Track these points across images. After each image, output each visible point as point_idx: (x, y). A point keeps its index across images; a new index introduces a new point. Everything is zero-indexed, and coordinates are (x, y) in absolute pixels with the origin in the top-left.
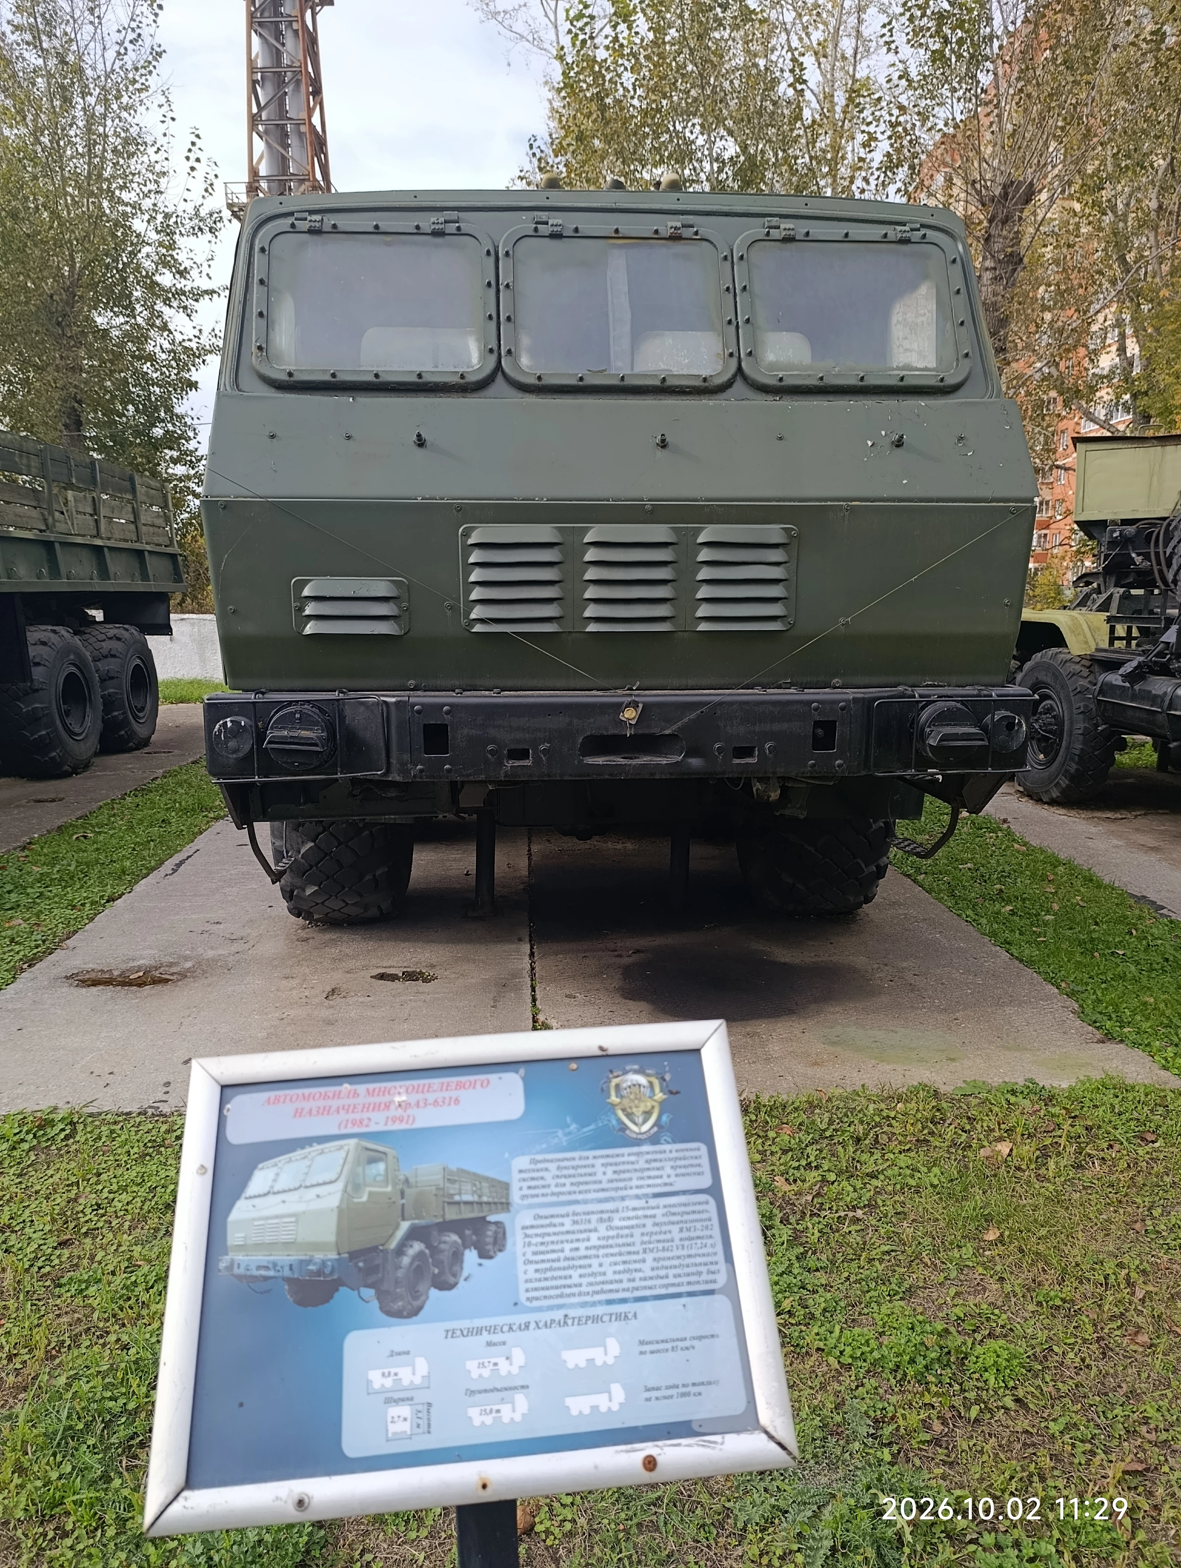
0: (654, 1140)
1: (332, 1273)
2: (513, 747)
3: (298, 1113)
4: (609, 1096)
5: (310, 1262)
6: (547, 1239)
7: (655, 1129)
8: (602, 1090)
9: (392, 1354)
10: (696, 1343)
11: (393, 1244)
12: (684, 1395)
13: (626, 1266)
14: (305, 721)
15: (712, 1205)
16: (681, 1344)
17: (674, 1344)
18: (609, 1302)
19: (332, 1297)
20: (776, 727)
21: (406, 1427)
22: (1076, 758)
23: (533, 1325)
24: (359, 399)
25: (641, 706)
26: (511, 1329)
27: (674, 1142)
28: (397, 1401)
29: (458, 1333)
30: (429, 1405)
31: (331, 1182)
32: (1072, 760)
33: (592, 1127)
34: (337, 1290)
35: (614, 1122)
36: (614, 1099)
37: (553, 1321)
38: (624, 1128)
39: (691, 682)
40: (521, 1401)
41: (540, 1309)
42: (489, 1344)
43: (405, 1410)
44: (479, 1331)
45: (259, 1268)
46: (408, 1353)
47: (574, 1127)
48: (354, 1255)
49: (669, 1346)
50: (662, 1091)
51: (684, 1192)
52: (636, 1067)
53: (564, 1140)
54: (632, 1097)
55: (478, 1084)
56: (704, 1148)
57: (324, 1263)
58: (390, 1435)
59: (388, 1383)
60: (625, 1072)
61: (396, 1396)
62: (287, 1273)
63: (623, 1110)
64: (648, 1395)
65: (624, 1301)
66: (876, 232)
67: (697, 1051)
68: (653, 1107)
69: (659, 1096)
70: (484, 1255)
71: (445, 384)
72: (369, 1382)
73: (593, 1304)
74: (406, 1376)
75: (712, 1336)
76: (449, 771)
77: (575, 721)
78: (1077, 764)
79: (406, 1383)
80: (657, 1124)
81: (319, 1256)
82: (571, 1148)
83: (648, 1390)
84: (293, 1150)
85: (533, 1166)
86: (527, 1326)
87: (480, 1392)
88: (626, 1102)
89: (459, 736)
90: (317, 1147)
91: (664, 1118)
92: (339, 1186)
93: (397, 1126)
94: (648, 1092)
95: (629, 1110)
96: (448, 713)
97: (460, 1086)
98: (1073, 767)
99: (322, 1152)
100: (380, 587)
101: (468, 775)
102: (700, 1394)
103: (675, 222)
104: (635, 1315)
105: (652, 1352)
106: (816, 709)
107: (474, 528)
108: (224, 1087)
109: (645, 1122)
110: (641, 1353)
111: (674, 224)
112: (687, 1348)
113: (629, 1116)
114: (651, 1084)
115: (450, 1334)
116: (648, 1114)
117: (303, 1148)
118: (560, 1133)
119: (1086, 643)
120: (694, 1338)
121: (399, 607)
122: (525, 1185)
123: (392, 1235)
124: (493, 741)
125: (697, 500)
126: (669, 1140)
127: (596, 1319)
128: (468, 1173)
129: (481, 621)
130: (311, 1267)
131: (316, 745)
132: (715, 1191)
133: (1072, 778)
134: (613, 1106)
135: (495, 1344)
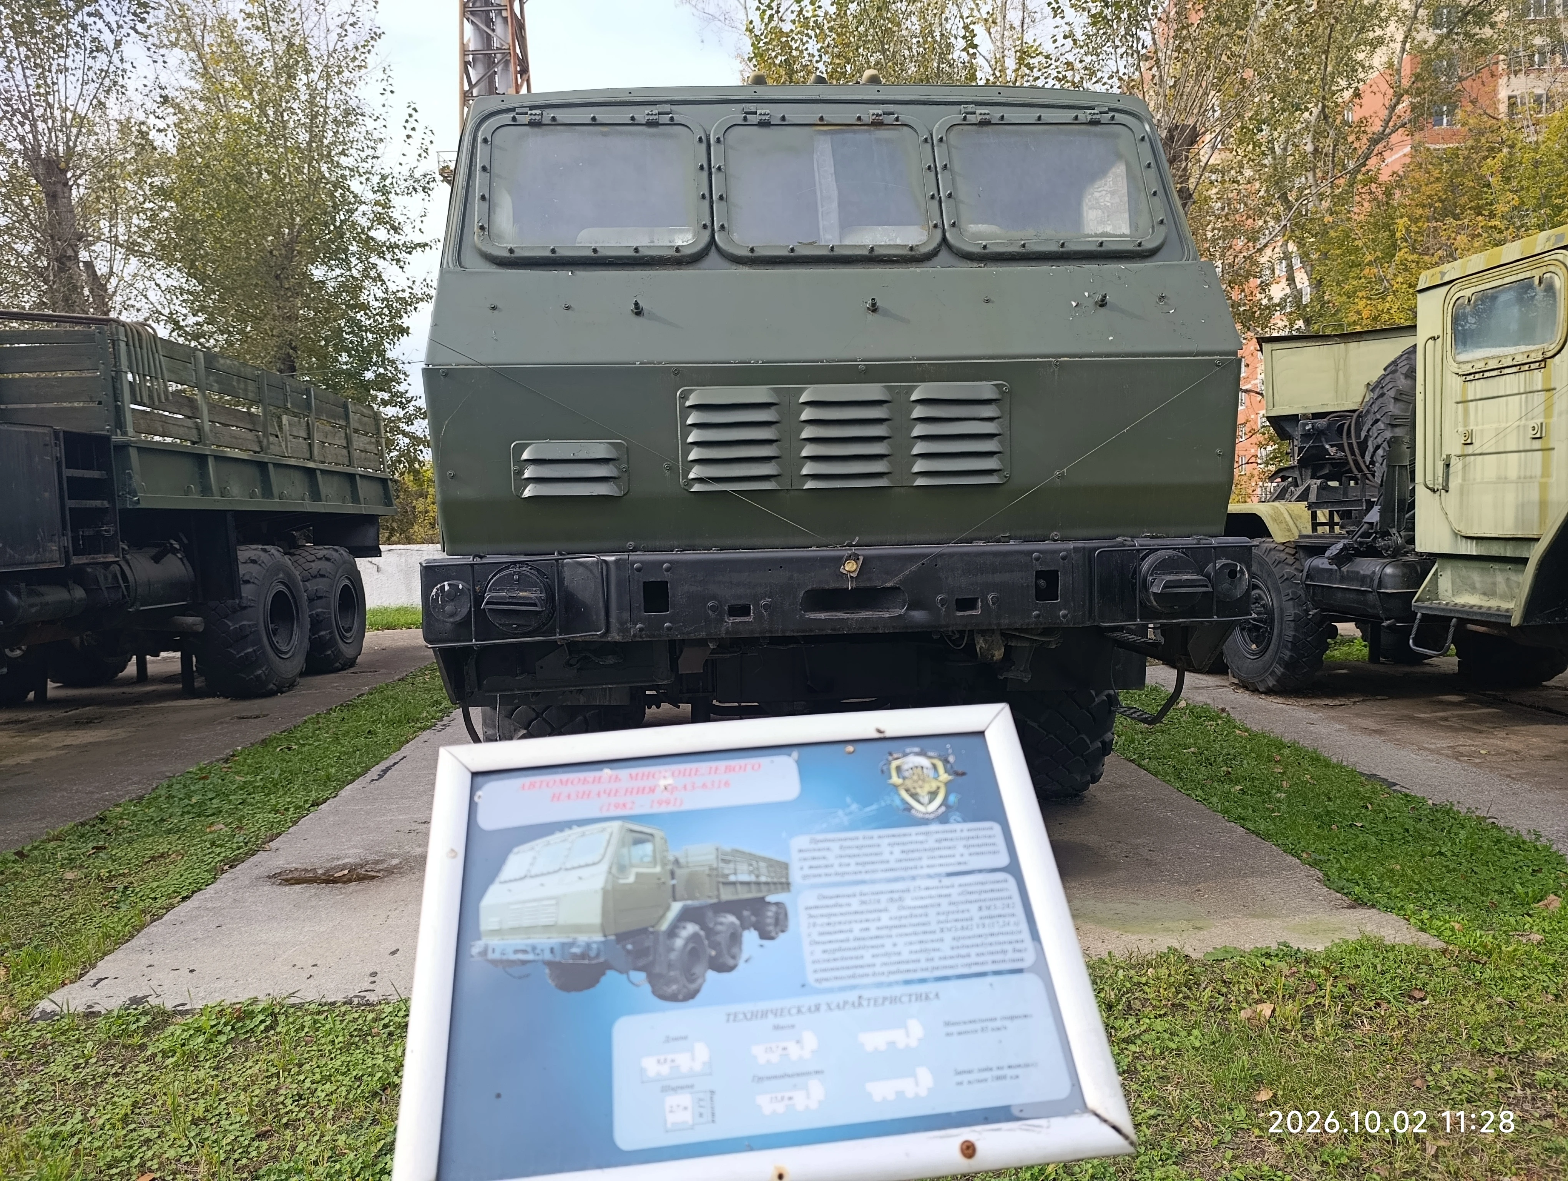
0: (943, 819)
1: (598, 955)
2: (733, 602)
3: (556, 797)
4: (890, 777)
5: (573, 944)
6: (833, 919)
7: (943, 809)
8: (882, 771)
9: (668, 1040)
10: (1007, 1023)
11: (664, 926)
12: (999, 1078)
13: (924, 946)
14: (523, 582)
15: (1012, 883)
16: (991, 1025)
17: (984, 1025)
18: (907, 982)
19: (597, 981)
20: (998, 578)
21: (686, 1117)
22: (1289, 645)
23: (823, 1007)
24: (578, 273)
25: (861, 558)
26: (799, 1011)
27: (965, 821)
28: (675, 1089)
29: (741, 1016)
30: (712, 1092)
31: (594, 864)
32: (1286, 647)
33: (874, 807)
34: (604, 974)
35: (897, 802)
36: (895, 779)
37: (846, 1003)
38: (909, 808)
39: (909, 538)
40: (816, 1089)
41: (831, 990)
42: (777, 1027)
43: (684, 1099)
44: (764, 1014)
45: (516, 952)
46: (685, 1038)
47: (854, 807)
48: (621, 938)
49: (978, 1026)
50: (946, 771)
51: (980, 871)
52: (917, 750)
53: (846, 820)
54: (915, 778)
55: (749, 767)
56: (997, 828)
57: (588, 945)
58: (669, 1126)
59: (665, 1070)
60: (905, 755)
61: (674, 1083)
62: (548, 956)
63: (907, 790)
64: (959, 1078)
65: (923, 981)
66: (1068, 116)
67: (982, 733)
68: (938, 788)
69: (944, 777)
70: (765, 935)
71: (661, 257)
72: (642, 1071)
73: (890, 984)
74: (684, 1062)
75: (1025, 1016)
76: (669, 629)
77: (796, 575)
78: (1291, 650)
79: (684, 1069)
80: (944, 803)
81: (583, 939)
82: (853, 827)
83: (959, 1073)
84: (552, 833)
85: (813, 846)
86: (818, 1008)
87: (769, 1078)
88: (909, 783)
89: (678, 594)
90: (577, 830)
91: (952, 799)
92: (604, 867)
93: (664, 809)
94: (931, 773)
95: (913, 791)
96: (668, 570)
97: (728, 769)
98: (1287, 654)
99: (583, 835)
100: (599, 449)
101: (689, 633)
102: (1017, 1077)
104: (937, 995)
105: (960, 1033)
106: (1037, 559)
107: (692, 391)
108: (475, 774)
109: (931, 801)
110: (948, 1034)
111: (876, 112)
112: (999, 1029)
113: (914, 796)
114: (935, 766)
115: (732, 1017)
116: (933, 794)
117: (562, 830)
118: (840, 813)
119: (1289, 530)
120: (1005, 1018)
121: (619, 469)
122: (806, 864)
123: (663, 916)
124: (714, 597)
125: (909, 360)
126: (959, 819)
127: (894, 1000)
128: (743, 853)
129: (700, 480)
130: (575, 950)
131: (535, 605)
132: (1014, 869)
133: (1287, 665)
134: (896, 787)
135: (783, 1028)
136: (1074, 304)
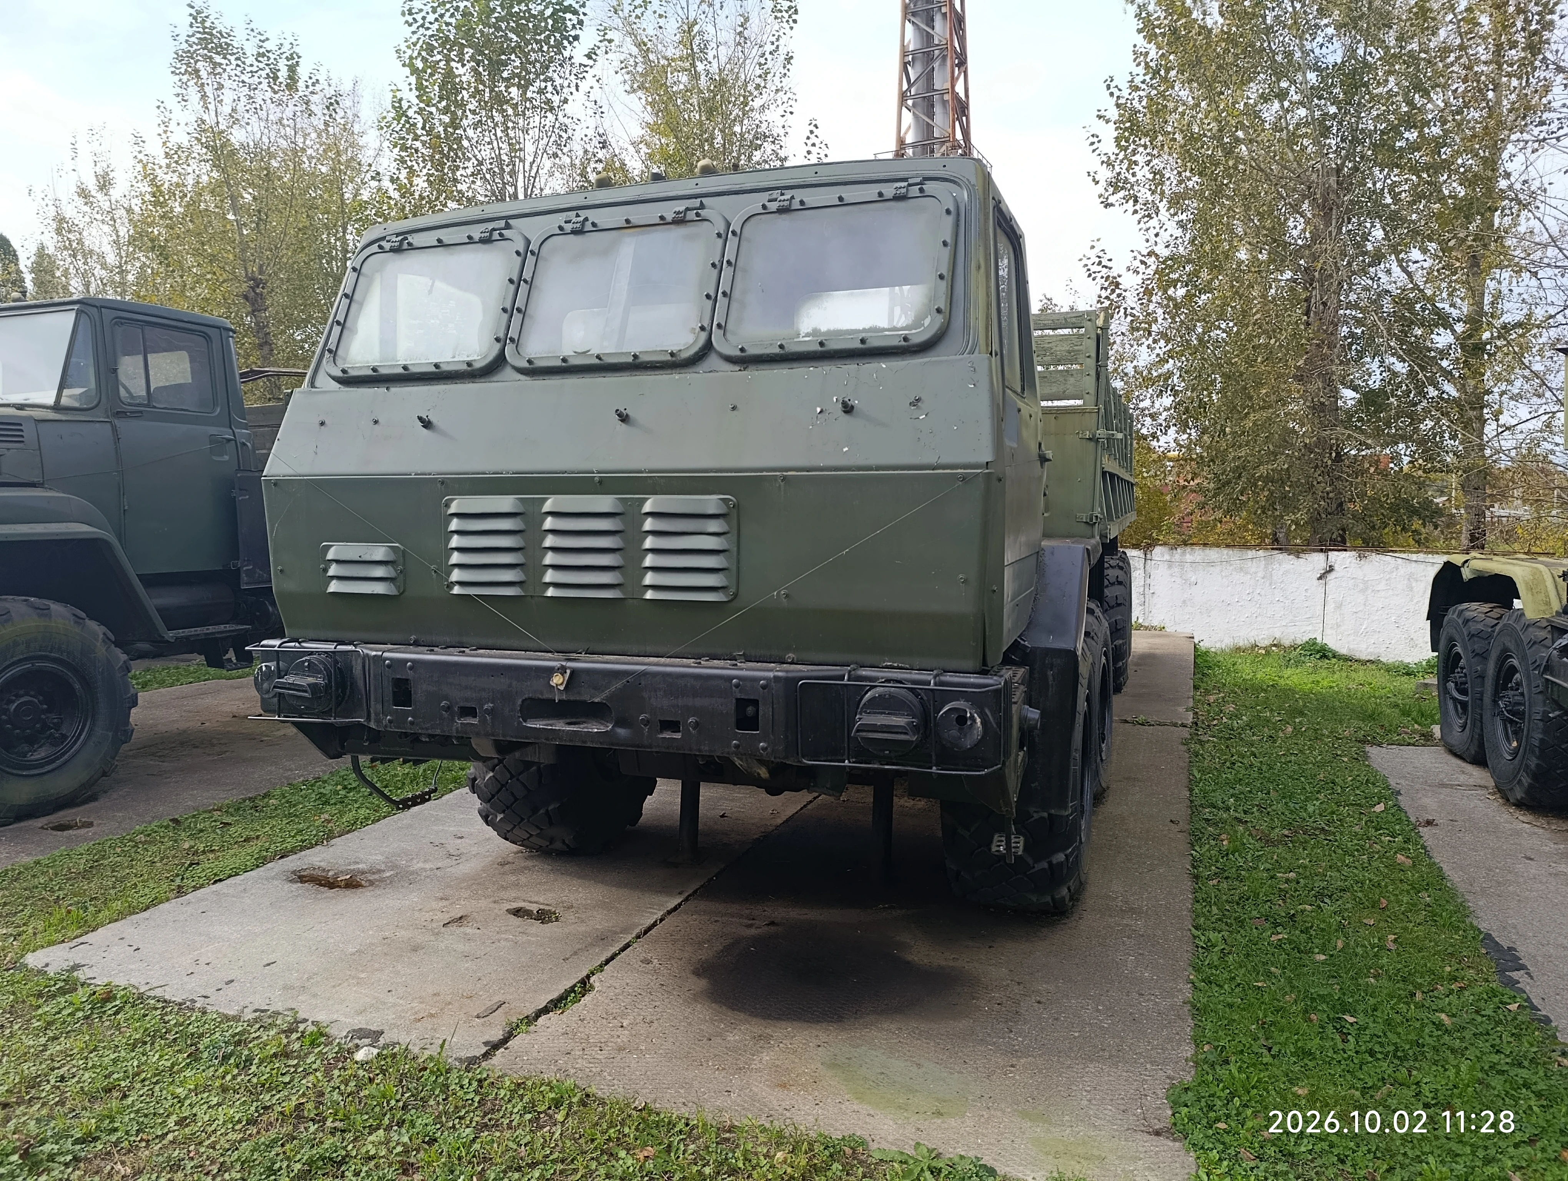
2: (462, 704)
14: (312, 669)
24: (393, 390)
25: (568, 671)
71: (456, 372)
76: (412, 723)
89: (420, 692)
96: (411, 668)
100: (379, 552)
101: (427, 729)
103: (681, 206)
107: (453, 500)
111: (677, 209)
121: (396, 570)
124: (446, 698)
136: (819, 410)
